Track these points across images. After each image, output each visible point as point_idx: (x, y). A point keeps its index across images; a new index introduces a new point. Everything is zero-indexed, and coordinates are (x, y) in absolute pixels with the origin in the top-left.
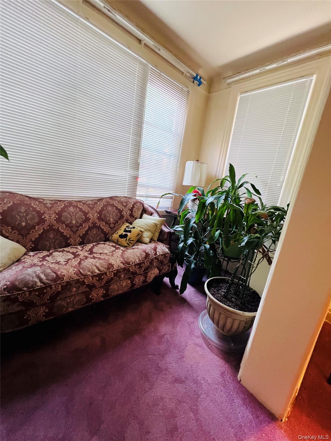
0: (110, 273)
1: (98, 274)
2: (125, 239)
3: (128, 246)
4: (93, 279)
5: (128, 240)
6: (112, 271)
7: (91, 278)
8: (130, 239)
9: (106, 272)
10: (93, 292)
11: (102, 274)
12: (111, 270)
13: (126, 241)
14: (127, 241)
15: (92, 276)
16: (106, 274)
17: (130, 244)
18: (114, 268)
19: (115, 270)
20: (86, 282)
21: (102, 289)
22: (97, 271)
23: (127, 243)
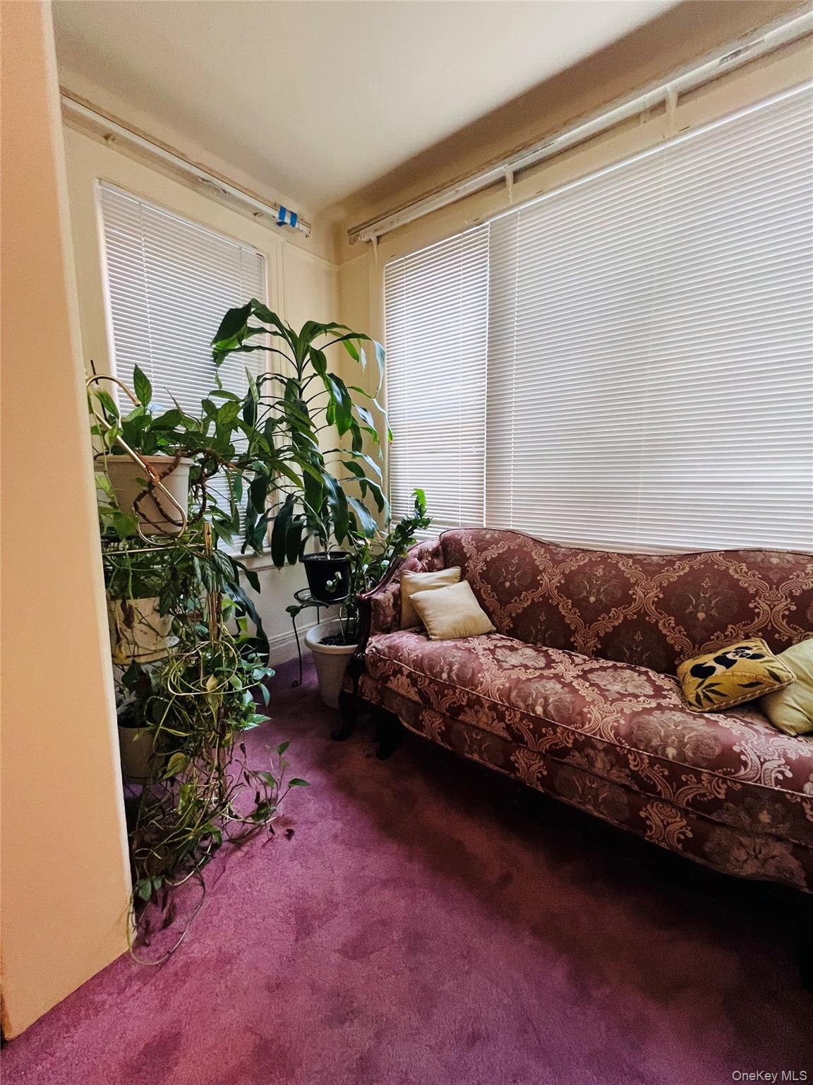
0: (565, 733)
1: (537, 718)
2: (700, 680)
3: (695, 703)
4: (521, 719)
5: (704, 688)
6: (573, 733)
7: (519, 716)
8: (712, 688)
9: (558, 726)
10: (520, 752)
11: (548, 725)
12: (571, 728)
13: (697, 688)
14: (699, 690)
15: (524, 713)
16: (554, 727)
17: (704, 702)
18: (583, 727)
19: (581, 734)
20: (507, 716)
21: (540, 760)
22: (539, 710)
23: (697, 693)
